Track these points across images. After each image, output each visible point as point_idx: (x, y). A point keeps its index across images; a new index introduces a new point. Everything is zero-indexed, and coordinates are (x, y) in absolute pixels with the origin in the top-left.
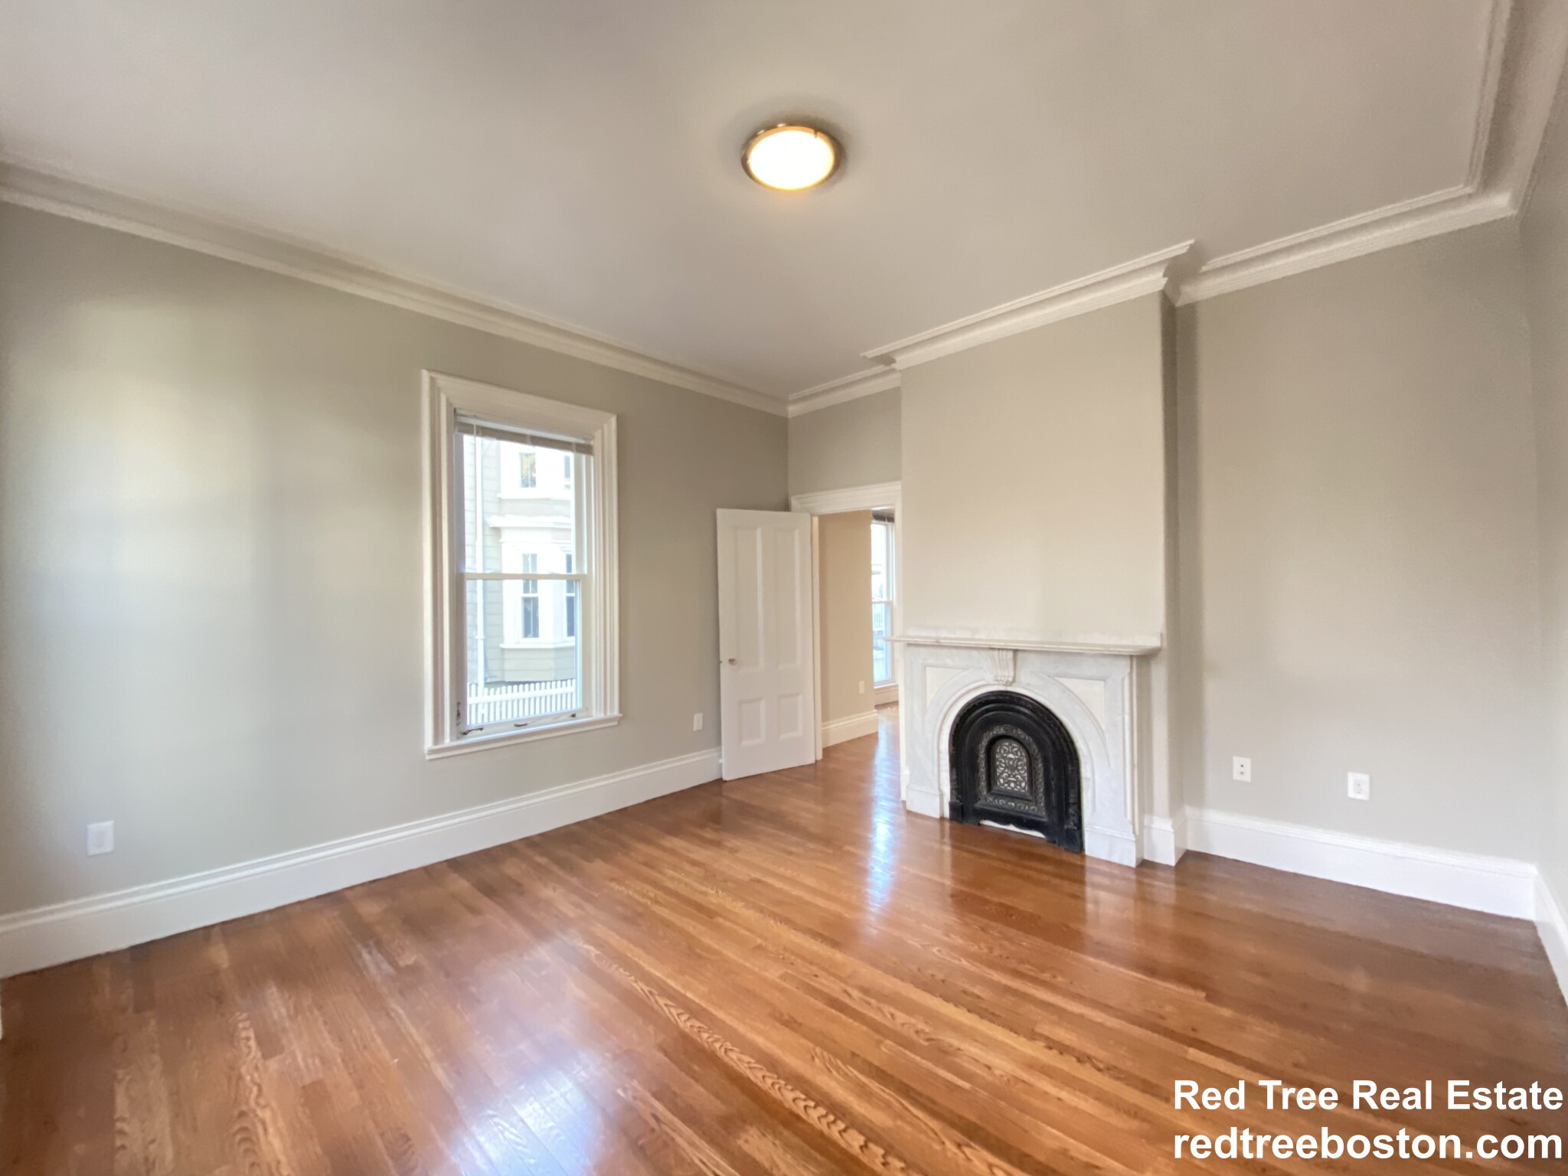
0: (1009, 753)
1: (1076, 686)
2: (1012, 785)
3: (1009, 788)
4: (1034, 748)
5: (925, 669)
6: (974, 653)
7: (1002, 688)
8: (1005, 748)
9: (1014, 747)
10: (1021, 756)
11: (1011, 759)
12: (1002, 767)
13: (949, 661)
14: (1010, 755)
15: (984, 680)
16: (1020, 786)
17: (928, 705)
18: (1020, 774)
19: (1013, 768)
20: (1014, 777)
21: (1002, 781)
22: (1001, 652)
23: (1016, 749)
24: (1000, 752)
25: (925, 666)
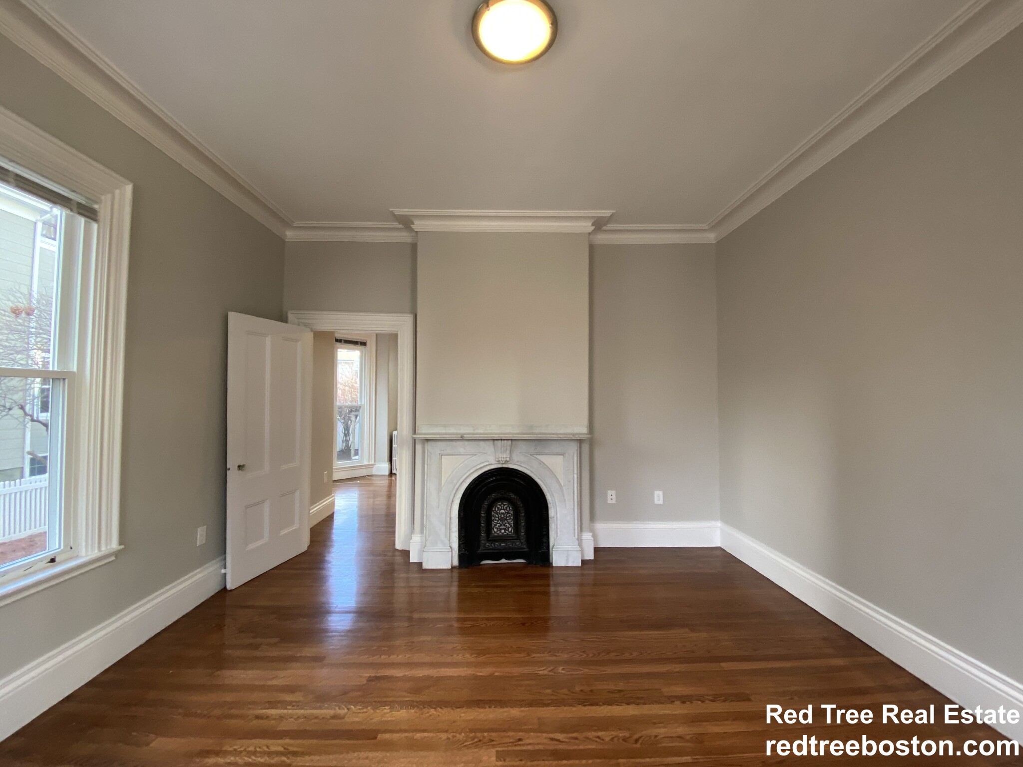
0: (501, 509)
1: (546, 459)
2: (503, 531)
3: (500, 534)
4: (519, 503)
5: (441, 458)
6: (482, 443)
7: (500, 466)
8: (498, 506)
9: (504, 505)
10: (510, 510)
11: (503, 513)
12: (496, 520)
13: (462, 450)
14: (502, 510)
15: (487, 461)
16: (508, 531)
17: (443, 483)
18: (508, 523)
19: (502, 520)
20: (504, 525)
21: (495, 530)
22: (503, 441)
23: (506, 506)
24: (495, 510)
25: (442, 455)
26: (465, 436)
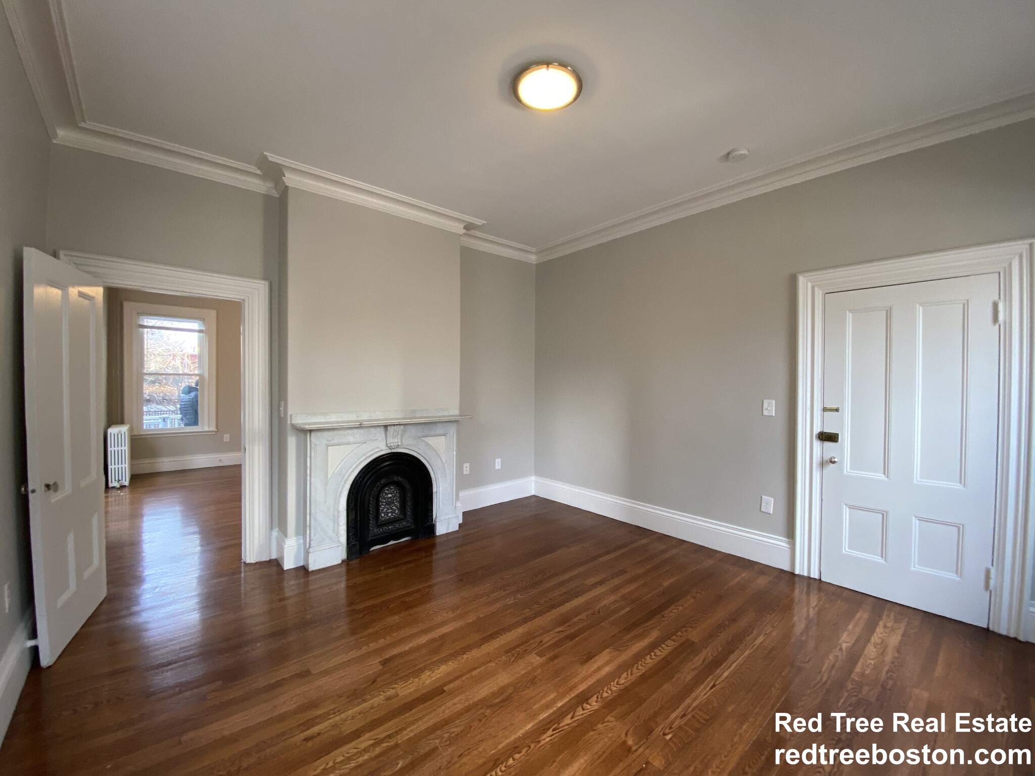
0: (389, 494)
1: (431, 441)
2: (390, 515)
3: (388, 518)
4: (408, 486)
5: (327, 449)
6: (373, 430)
7: (389, 451)
8: (386, 491)
9: (392, 489)
10: (396, 493)
11: (389, 497)
12: (383, 505)
13: (351, 439)
14: (390, 494)
15: (379, 448)
16: (395, 513)
17: (329, 477)
18: (396, 507)
19: (388, 504)
20: (391, 509)
21: (383, 515)
22: (396, 427)
23: (393, 490)
24: (383, 496)
25: (328, 446)
26: (364, 423)
